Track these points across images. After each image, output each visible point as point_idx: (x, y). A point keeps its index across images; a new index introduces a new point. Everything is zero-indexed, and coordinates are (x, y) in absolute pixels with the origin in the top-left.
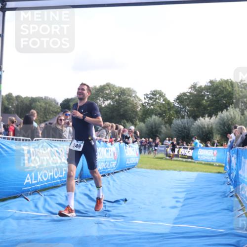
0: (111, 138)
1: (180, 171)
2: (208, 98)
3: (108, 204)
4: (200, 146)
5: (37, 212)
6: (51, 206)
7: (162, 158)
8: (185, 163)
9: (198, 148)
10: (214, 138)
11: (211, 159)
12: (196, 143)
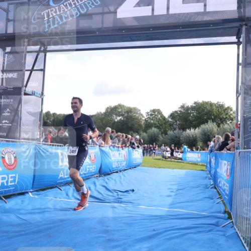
0: (122, 144)
1: (173, 169)
2: (193, 115)
3: (120, 193)
4: (188, 150)
5: (68, 199)
7: (159, 159)
8: (176, 163)
10: (198, 144)
11: (196, 161)
12: (185, 148)
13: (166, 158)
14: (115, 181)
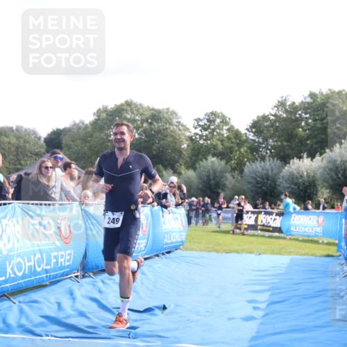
1: (260, 254)
2: (307, 124)
4: (294, 209)
5: (7, 333)
7: (227, 232)
8: (268, 240)
9: (290, 213)
11: (313, 233)
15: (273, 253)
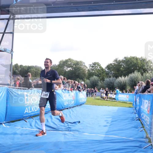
0: (71, 88)
1: (109, 106)
2: (124, 67)
3: (69, 124)
4: (119, 92)
5: (31, 128)
6: (39, 125)
7: (99, 99)
8: (111, 102)
9: (118, 94)
10: (127, 88)
11: (125, 100)
12: (117, 91)
13: (103, 98)
14: (66, 115)
15: (113, 106)
